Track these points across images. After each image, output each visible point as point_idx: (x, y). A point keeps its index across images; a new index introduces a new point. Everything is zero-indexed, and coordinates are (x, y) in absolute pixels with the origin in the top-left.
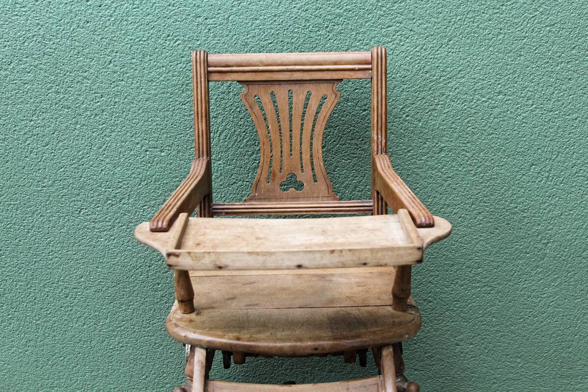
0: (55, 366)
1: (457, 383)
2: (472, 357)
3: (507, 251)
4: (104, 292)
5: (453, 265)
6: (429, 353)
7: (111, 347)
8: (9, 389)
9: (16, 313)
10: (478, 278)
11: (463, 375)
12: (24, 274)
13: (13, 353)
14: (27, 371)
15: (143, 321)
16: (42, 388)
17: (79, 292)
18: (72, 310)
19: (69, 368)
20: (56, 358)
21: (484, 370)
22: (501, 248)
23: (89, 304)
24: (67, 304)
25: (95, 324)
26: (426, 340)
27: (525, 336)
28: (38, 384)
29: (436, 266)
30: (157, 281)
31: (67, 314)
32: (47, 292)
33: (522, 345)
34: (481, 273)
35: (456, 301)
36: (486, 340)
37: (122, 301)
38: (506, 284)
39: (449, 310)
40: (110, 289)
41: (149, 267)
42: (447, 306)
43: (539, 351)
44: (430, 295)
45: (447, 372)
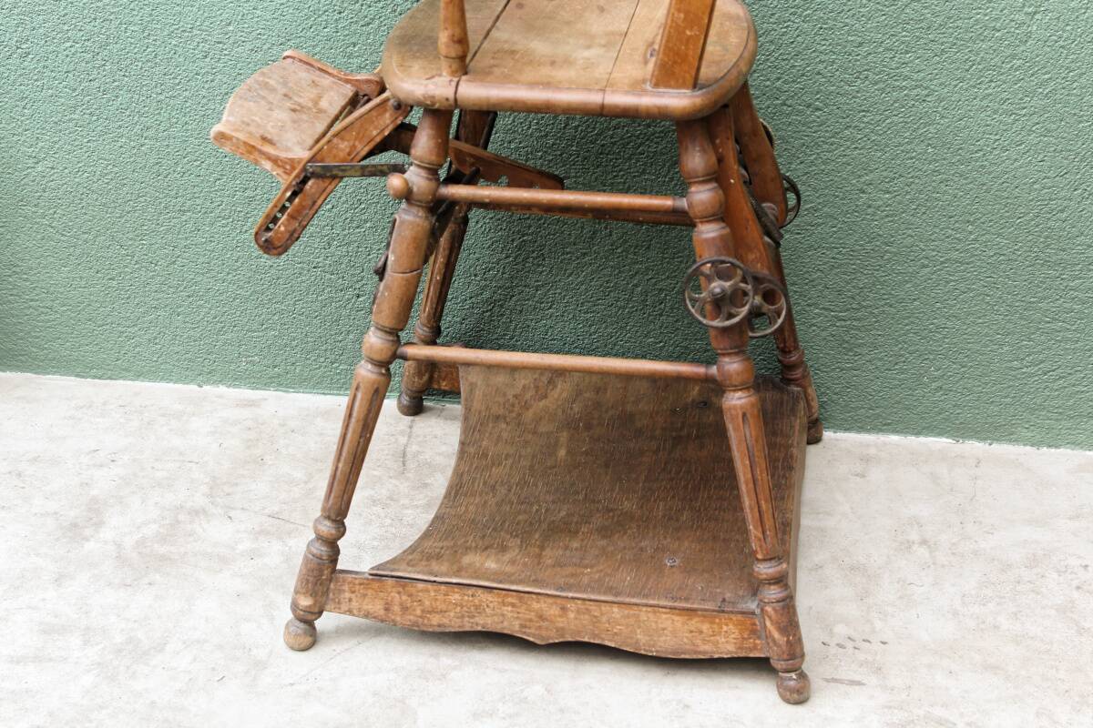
0: (187, 175)
1: (859, 262)
2: (887, 216)
3: (959, 23)
5: (861, 44)
9: (126, 79)
10: (906, 71)
11: (869, 247)
13: (121, 147)
14: (143, 179)
16: (167, 211)
17: (226, 49)
18: (212, 81)
19: (208, 181)
20: (189, 162)
21: (909, 241)
22: (950, 18)
26: (806, 179)
27: (983, 185)
29: (830, 45)
30: (353, 40)
31: (207, 86)
33: (977, 200)
34: (911, 62)
35: (864, 111)
36: (913, 186)
38: (956, 86)
39: (850, 126)
41: (340, 13)
42: (848, 120)
43: (1007, 214)
44: (818, 96)
45: (841, 239)
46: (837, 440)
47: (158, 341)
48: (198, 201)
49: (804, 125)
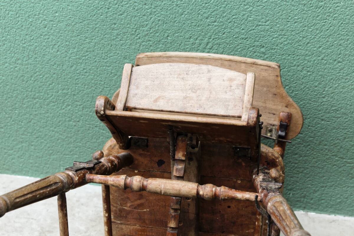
0: (36, 81)
4: (73, 26)
6: (336, 107)
7: (78, 72)
8: (3, 95)
9: (8, 36)
12: (14, 5)
13: (6, 67)
14: (16, 83)
15: (102, 53)
16: (27, 98)
17: (55, 24)
18: (48, 39)
19: (46, 85)
20: (37, 76)
23: (61, 35)
24: (45, 33)
25: (66, 52)
26: (333, 95)
28: (24, 94)
29: (346, 31)
30: (114, 22)
31: (46, 41)
32: (31, 22)
37: (87, 35)
40: (77, 24)
41: (108, 9)
45: (350, 125)
46: (345, 220)
47: (22, 157)
48: (41, 94)
49: (333, 69)
